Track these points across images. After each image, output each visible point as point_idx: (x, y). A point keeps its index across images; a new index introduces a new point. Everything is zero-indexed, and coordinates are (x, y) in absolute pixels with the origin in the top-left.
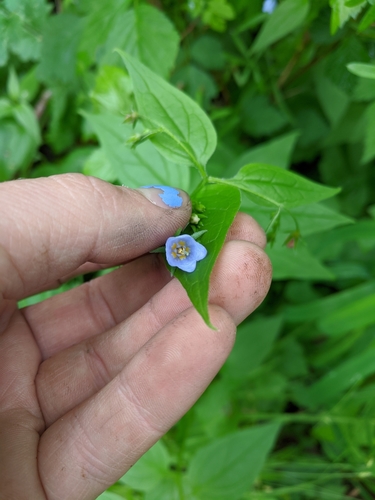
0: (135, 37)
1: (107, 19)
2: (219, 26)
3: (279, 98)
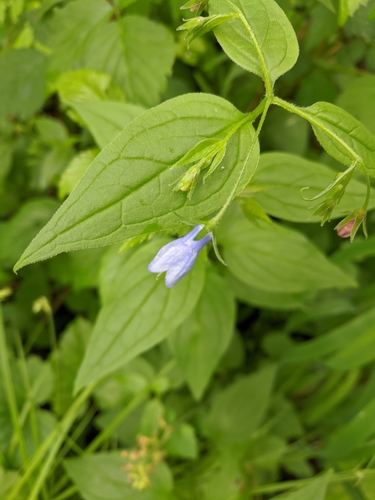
0: (121, 47)
1: (83, 35)
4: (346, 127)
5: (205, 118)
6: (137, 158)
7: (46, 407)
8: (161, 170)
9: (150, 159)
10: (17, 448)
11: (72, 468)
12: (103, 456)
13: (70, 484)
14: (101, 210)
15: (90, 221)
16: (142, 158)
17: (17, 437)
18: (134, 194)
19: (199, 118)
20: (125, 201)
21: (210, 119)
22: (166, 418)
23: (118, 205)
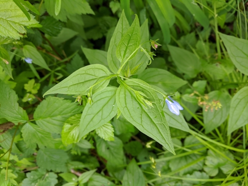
2: (38, 86)
3: (66, 59)
4: (125, 48)
5: (125, 97)
6: (141, 119)
7: (183, 140)
8: (145, 111)
9: (141, 115)
10: (199, 152)
11: (209, 130)
12: (205, 119)
13: (214, 131)
14: (159, 130)
15: (162, 133)
16: (141, 117)
17: (196, 152)
18: (153, 120)
19: (125, 99)
20: (155, 123)
21: (125, 95)
22: (190, 93)
23: (157, 125)
